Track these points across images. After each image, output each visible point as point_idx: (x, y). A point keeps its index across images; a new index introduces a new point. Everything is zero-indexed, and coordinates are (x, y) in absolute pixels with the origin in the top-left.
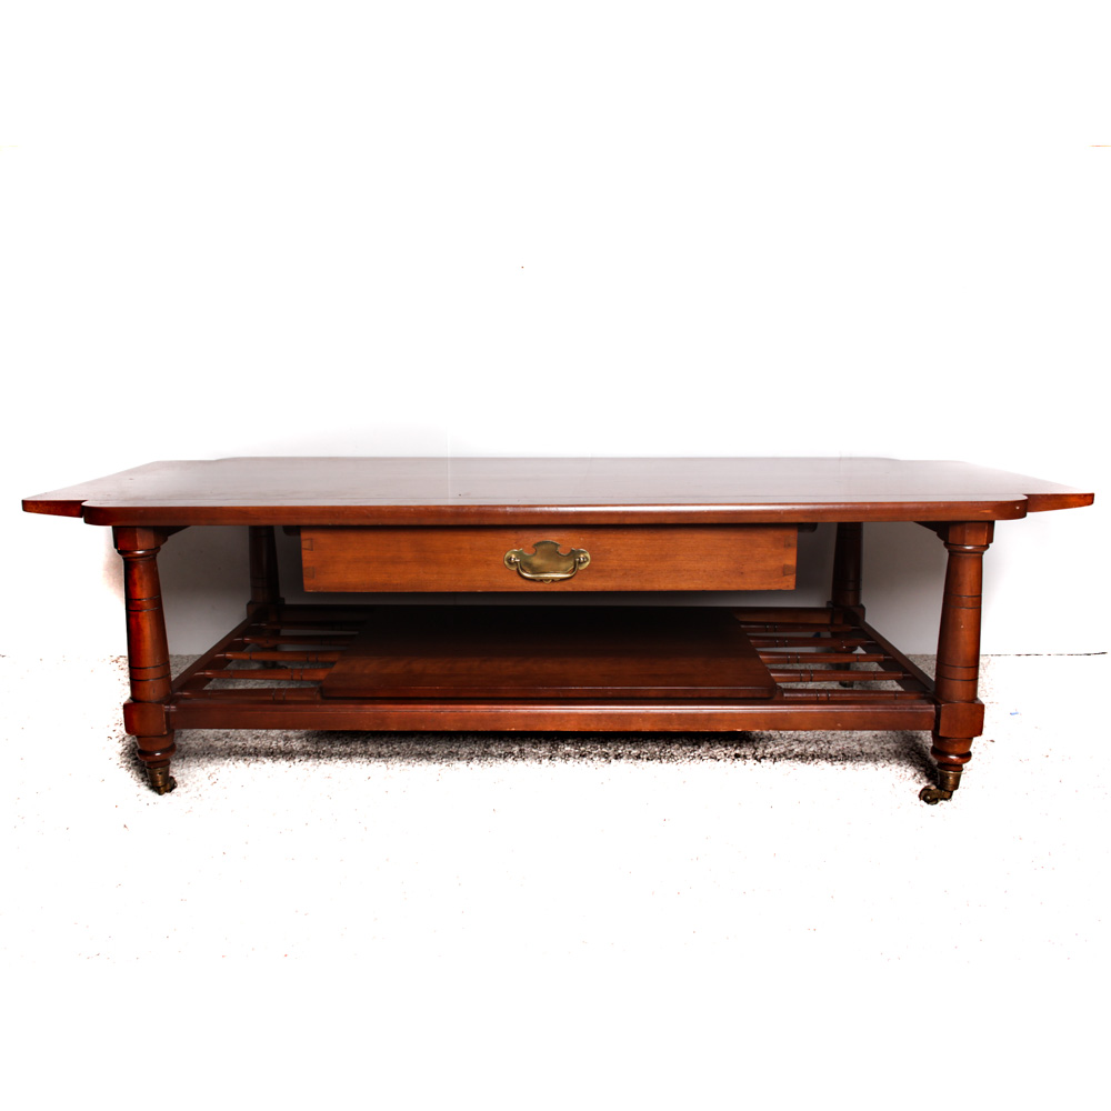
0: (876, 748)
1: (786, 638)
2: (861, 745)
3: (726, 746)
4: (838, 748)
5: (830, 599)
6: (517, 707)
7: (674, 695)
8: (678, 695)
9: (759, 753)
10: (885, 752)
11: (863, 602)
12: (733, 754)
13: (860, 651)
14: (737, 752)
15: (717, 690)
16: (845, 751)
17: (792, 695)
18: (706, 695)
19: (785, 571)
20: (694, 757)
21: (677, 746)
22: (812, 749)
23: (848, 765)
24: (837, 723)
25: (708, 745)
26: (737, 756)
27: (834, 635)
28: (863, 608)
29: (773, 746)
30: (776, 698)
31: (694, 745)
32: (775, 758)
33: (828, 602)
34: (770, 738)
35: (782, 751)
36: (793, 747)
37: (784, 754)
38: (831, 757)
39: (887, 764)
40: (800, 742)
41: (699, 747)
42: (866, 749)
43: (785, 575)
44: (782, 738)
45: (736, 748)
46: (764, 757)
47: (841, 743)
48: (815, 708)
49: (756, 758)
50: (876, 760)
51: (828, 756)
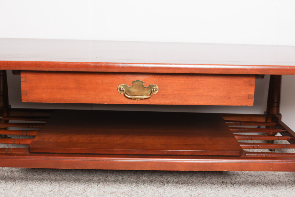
0: (286, 179)
1: (246, 128)
2: (279, 178)
3: (218, 178)
4: (269, 179)
6: (122, 158)
7: (195, 154)
8: (197, 154)
9: (233, 181)
10: (290, 181)
11: (281, 112)
12: (221, 181)
13: (279, 134)
14: (223, 180)
15: (216, 152)
16: (272, 181)
17: (250, 155)
18: (210, 154)
19: (249, 97)
20: (203, 183)
21: (195, 177)
22: (257, 180)
23: (273, 187)
24: (270, 168)
25: (210, 177)
26: (223, 182)
27: (267, 127)
28: (280, 115)
29: (239, 178)
30: (242, 156)
31: (203, 177)
32: (240, 184)
33: (265, 112)
34: (238, 174)
35: (244, 180)
36: (248, 179)
37: (244, 182)
38: (266, 183)
39: (291, 187)
40: (251, 176)
41: (206, 178)
42: (281, 180)
43: (249, 99)
44: (243, 175)
45: (222, 179)
46: (235, 183)
47: (270, 177)
48: (261, 161)
49: (232, 184)
50: (286, 185)
51: (265, 183)
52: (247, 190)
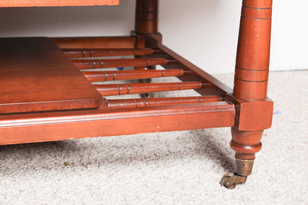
0: (180, 148)
1: (102, 61)
2: (168, 146)
3: (55, 156)
4: (150, 150)
5: (133, 28)
7: (9, 111)
8: (13, 111)
9: (85, 160)
10: (188, 150)
11: (160, 30)
12: (62, 162)
14: (66, 160)
15: (50, 105)
16: (156, 152)
17: (115, 105)
18: (39, 109)
20: (28, 169)
21: (11, 160)
22: (129, 153)
23: (160, 163)
24: (156, 126)
25: (39, 157)
26: (66, 164)
27: (137, 57)
28: (160, 35)
29: (96, 153)
30: (101, 108)
31: (26, 157)
32: (99, 163)
33: (132, 32)
34: (93, 147)
35: (105, 156)
36: (113, 153)
37: (106, 159)
38: (145, 158)
39: (191, 160)
40: (118, 148)
41: (32, 159)
42: (172, 149)
44: (103, 146)
45: (64, 157)
46: (90, 163)
47: (152, 146)
48: (138, 114)
49: (83, 165)
50: (181, 158)
51: (143, 158)
52: (113, 174)
